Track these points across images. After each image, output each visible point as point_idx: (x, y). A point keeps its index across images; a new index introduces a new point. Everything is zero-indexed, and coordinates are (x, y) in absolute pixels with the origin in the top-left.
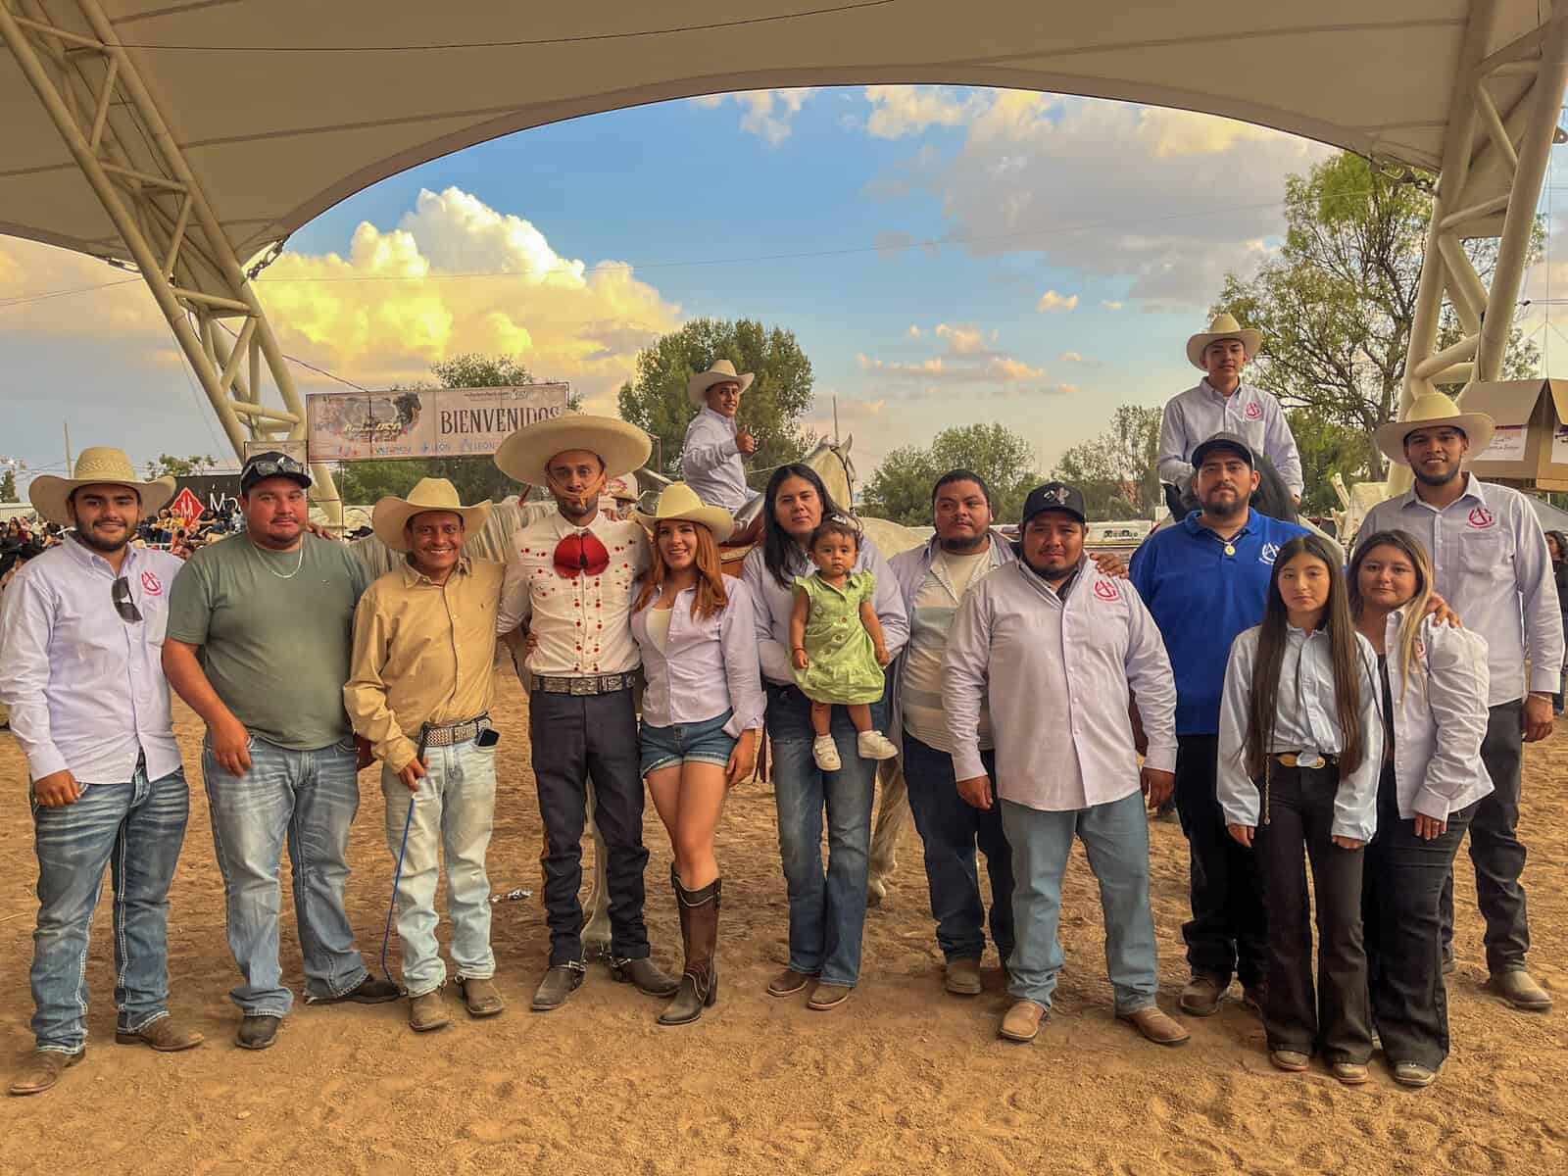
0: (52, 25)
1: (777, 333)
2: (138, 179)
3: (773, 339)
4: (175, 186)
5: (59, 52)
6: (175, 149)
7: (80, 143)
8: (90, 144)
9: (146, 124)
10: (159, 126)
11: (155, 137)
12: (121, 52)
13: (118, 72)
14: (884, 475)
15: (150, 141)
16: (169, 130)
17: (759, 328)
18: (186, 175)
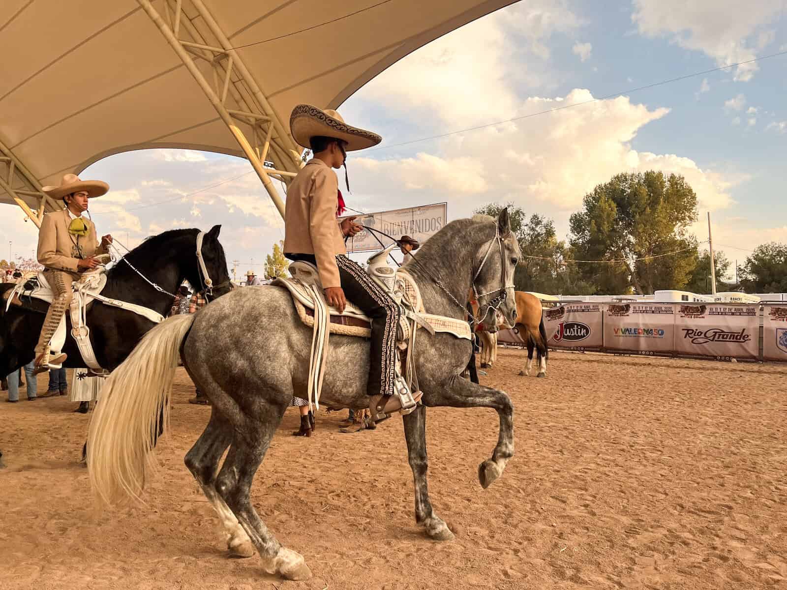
0: (207, 45)
1: (673, 177)
2: (253, 117)
3: (669, 181)
4: (266, 118)
5: (211, 57)
6: (265, 100)
7: (216, 100)
8: (221, 101)
9: (250, 88)
10: (256, 89)
11: (254, 94)
12: (233, 53)
13: (233, 63)
14: (753, 260)
15: (253, 96)
16: (261, 90)
17: (660, 174)
18: (270, 112)
